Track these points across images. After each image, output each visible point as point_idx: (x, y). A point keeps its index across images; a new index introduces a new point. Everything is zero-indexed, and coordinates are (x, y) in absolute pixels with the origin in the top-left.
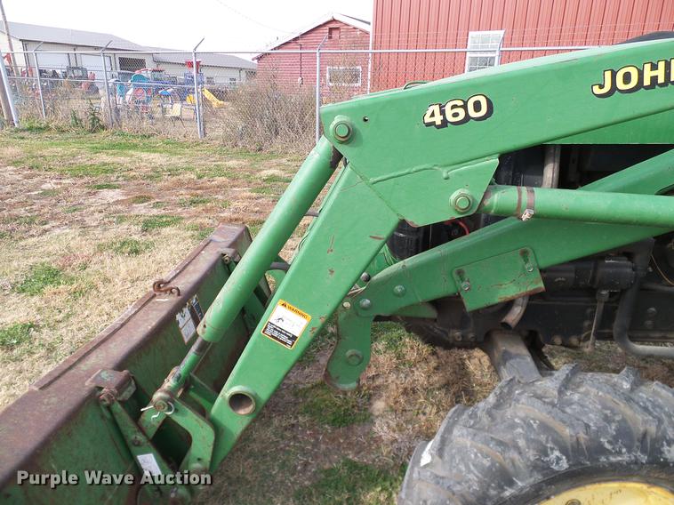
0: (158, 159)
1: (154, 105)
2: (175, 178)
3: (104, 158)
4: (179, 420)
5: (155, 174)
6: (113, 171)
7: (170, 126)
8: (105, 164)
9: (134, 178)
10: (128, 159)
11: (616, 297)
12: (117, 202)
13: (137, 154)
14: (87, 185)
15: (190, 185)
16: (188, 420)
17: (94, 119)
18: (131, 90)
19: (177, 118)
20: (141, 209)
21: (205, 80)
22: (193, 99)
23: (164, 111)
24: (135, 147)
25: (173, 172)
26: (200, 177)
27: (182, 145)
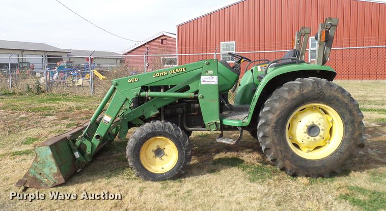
0: (71, 104)
1: (68, 80)
2: (79, 111)
3: (45, 104)
4: (84, 142)
5: (70, 110)
6: (51, 109)
7: (77, 90)
8: (47, 107)
9: (61, 111)
10: (57, 105)
11: (182, 116)
12: (55, 120)
13: (61, 102)
14: (40, 115)
15: (85, 113)
16: (87, 142)
17: (38, 88)
18: (57, 74)
19: (80, 86)
20: (65, 121)
21: (96, 65)
22: (88, 76)
23: (74, 83)
24: (60, 100)
25: (78, 108)
26: (90, 110)
27: (83, 98)
